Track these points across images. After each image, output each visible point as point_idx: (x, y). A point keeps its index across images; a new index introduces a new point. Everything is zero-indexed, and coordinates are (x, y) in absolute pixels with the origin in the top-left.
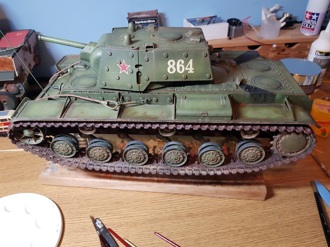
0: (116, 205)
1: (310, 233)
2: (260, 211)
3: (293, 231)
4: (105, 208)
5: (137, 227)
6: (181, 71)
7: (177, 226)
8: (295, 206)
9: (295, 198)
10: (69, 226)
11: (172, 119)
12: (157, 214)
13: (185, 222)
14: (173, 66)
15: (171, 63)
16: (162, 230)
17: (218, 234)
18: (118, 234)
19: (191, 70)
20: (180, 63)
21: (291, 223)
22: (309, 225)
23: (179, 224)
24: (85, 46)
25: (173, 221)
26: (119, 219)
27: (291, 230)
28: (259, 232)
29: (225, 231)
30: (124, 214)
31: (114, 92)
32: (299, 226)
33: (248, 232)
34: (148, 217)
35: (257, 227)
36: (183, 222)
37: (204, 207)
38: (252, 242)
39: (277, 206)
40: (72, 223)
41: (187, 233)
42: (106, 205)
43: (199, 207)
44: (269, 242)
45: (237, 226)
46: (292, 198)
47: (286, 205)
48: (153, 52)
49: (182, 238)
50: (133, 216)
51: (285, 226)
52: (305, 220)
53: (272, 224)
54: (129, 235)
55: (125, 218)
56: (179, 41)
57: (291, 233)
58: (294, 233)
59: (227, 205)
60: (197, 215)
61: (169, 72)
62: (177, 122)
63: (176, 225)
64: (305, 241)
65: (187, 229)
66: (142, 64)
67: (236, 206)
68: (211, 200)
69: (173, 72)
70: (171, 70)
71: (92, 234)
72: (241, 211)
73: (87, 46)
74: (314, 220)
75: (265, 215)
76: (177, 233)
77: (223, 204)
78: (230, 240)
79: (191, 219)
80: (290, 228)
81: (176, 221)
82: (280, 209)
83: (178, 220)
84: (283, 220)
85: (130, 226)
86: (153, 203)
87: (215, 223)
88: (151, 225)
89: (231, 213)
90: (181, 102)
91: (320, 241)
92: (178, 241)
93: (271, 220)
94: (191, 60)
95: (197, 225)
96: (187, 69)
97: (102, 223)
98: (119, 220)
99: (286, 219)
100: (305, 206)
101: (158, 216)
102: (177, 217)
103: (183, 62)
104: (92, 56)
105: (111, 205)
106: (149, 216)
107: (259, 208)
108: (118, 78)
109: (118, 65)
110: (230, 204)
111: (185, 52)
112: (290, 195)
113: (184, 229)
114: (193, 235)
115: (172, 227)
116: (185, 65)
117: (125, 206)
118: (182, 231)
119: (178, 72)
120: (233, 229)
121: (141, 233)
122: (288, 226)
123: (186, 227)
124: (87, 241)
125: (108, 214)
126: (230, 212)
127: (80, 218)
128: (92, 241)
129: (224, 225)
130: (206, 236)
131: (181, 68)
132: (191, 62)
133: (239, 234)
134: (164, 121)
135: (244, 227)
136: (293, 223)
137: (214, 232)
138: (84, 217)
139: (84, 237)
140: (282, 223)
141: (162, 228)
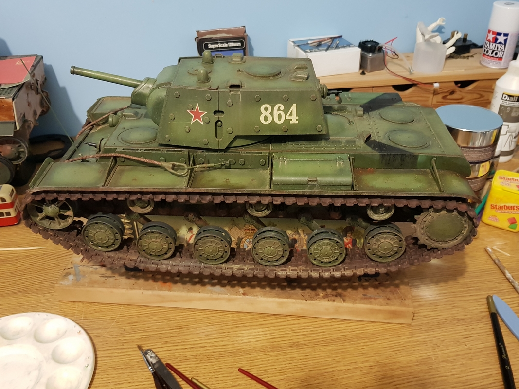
0: (178, 330)
1: (481, 372)
2: (404, 339)
3: (454, 369)
4: (161, 335)
5: (211, 362)
6: (279, 120)
7: (273, 361)
8: (460, 332)
9: (461, 322)
10: (104, 360)
11: (267, 189)
12: (242, 343)
13: (286, 354)
14: (268, 114)
15: (266, 109)
16: (251, 366)
17: (337, 372)
18: (182, 372)
19: (294, 120)
20: (279, 109)
21: (452, 357)
22: (481, 360)
23: (277, 358)
24: (139, 84)
25: (267, 354)
26: (183, 350)
27: (452, 367)
28: (401, 369)
29: (349, 367)
30: (191, 343)
31: (181, 151)
32: (464, 362)
33: (384, 369)
34: (229, 348)
35: (399, 362)
36: (284, 354)
37: (317, 333)
38: (389, 383)
39: (433, 333)
40: (109, 357)
41: (290, 370)
42: (163, 331)
43: (308, 334)
44: (416, 384)
45: (367, 361)
46: (455, 322)
47: (446, 332)
48: (239, 92)
49: (282, 377)
50: (205, 347)
51: (442, 362)
52: (474, 353)
53: (422, 359)
54: (199, 373)
55: (192, 349)
56: (277, 77)
57: (451, 372)
58: (456, 371)
59: (353, 330)
60: (305, 344)
61: (262, 121)
62: (273, 193)
63: (272, 359)
64: (472, 383)
65: (290, 365)
66: (223, 110)
67: (367, 332)
68: (327, 323)
69: (269, 122)
70: (266, 118)
71: (140, 372)
72: (374, 340)
73: (143, 84)
74: (488, 354)
75: (411, 345)
76: (274, 370)
77: (347, 329)
78: (356, 381)
79: (296, 350)
80: (450, 364)
81: (272, 353)
82: (435, 337)
83: (275, 353)
84: (439, 352)
85: (201, 361)
86: (237, 327)
87: (333, 356)
88: (234, 358)
89: (359, 342)
90: (279, 165)
91: (494, 383)
92: (275, 382)
93: (421, 352)
94: (294, 105)
95: (305, 359)
96: (288, 117)
97: (156, 356)
98: (183, 352)
99: (445, 352)
100: (475, 334)
101: (244, 346)
102: (274, 347)
103: (282, 107)
104: (150, 98)
105: (170, 330)
106: (230, 346)
107: (403, 336)
108: (187, 130)
109: (189, 111)
110: (358, 329)
111: (285, 94)
112: (452, 317)
113: (285, 364)
114: (298, 374)
115: (266, 362)
116: (286, 111)
117: (192, 333)
118: (281, 367)
119: (276, 121)
120: (360, 365)
121: (218, 370)
122: (447, 361)
123: (288, 362)
124: (133, 382)
125: (166, 343)
126: (357, 341)
127: (121, 349)
128: (141, 382)
129: (348, 359)
130: (318, 374)
131: (280, 116)
132: (294, 108)
133: (370, 372)
134: (254, 192)
135: (378, 362)
136: (455, 358)
137: (332, 369)
138: (129, 348)
139: (129, 376)
140: (438, 357)
141: (251, 363)
